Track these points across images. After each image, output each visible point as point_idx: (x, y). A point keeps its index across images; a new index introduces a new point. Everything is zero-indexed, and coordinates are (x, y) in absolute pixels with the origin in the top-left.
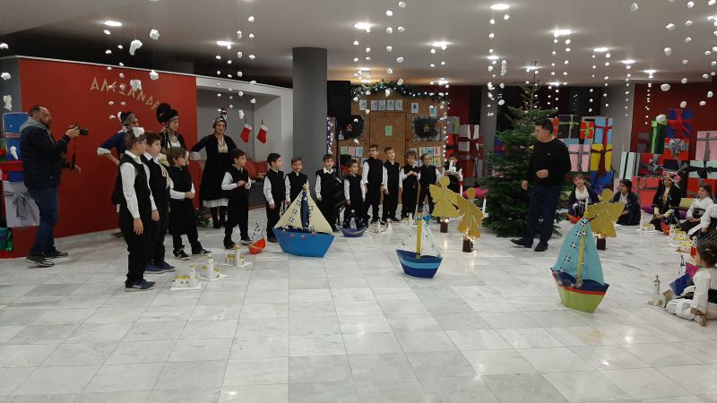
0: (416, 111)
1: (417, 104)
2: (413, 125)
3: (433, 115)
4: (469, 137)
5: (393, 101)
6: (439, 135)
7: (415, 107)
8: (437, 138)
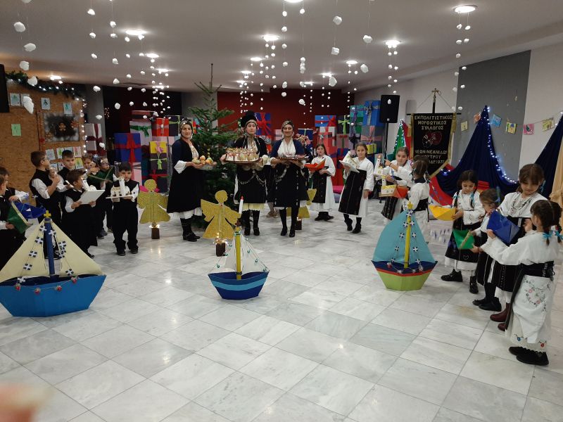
0: (47, 107)
1: (48, 100)
2: (46, 123)
3: (68, 112)
4: (95, 136)
5: (17, 95)
6: (77, 134)
7: (46, 103)
8: (76, 138)
